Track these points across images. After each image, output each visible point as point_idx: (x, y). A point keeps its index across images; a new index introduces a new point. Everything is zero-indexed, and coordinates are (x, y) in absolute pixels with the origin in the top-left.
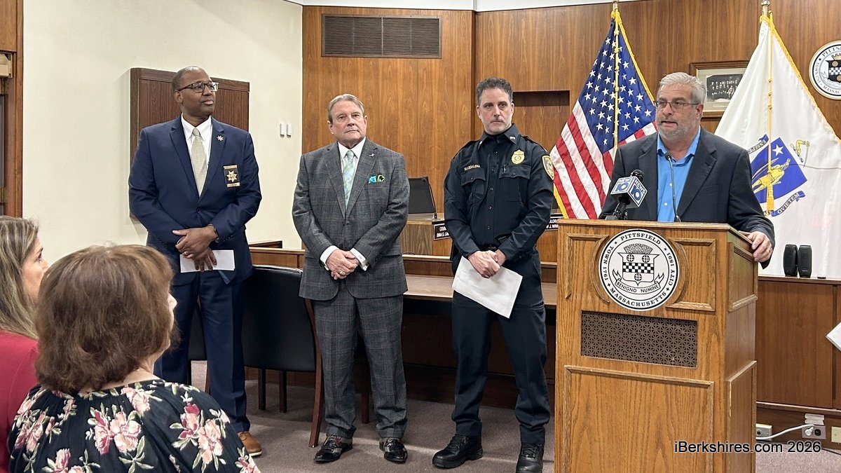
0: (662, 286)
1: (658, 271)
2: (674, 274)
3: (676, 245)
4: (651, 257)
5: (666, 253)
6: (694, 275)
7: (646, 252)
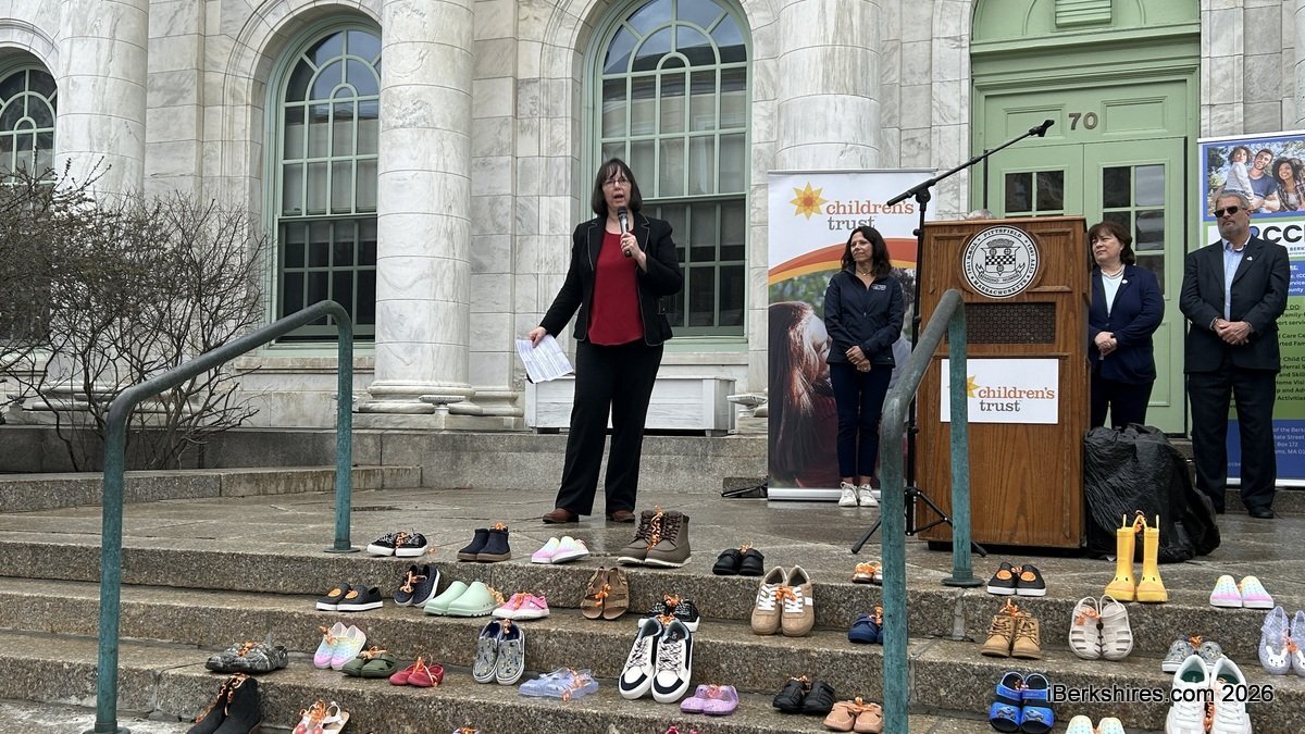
0: (1023, 274)
1: (1019, 261)
2: (1035, 263)
3: (1037, 236)
4: (1013, 250)
5: (1026, 244)
6: (1053, 262)
7: (1008, 246)
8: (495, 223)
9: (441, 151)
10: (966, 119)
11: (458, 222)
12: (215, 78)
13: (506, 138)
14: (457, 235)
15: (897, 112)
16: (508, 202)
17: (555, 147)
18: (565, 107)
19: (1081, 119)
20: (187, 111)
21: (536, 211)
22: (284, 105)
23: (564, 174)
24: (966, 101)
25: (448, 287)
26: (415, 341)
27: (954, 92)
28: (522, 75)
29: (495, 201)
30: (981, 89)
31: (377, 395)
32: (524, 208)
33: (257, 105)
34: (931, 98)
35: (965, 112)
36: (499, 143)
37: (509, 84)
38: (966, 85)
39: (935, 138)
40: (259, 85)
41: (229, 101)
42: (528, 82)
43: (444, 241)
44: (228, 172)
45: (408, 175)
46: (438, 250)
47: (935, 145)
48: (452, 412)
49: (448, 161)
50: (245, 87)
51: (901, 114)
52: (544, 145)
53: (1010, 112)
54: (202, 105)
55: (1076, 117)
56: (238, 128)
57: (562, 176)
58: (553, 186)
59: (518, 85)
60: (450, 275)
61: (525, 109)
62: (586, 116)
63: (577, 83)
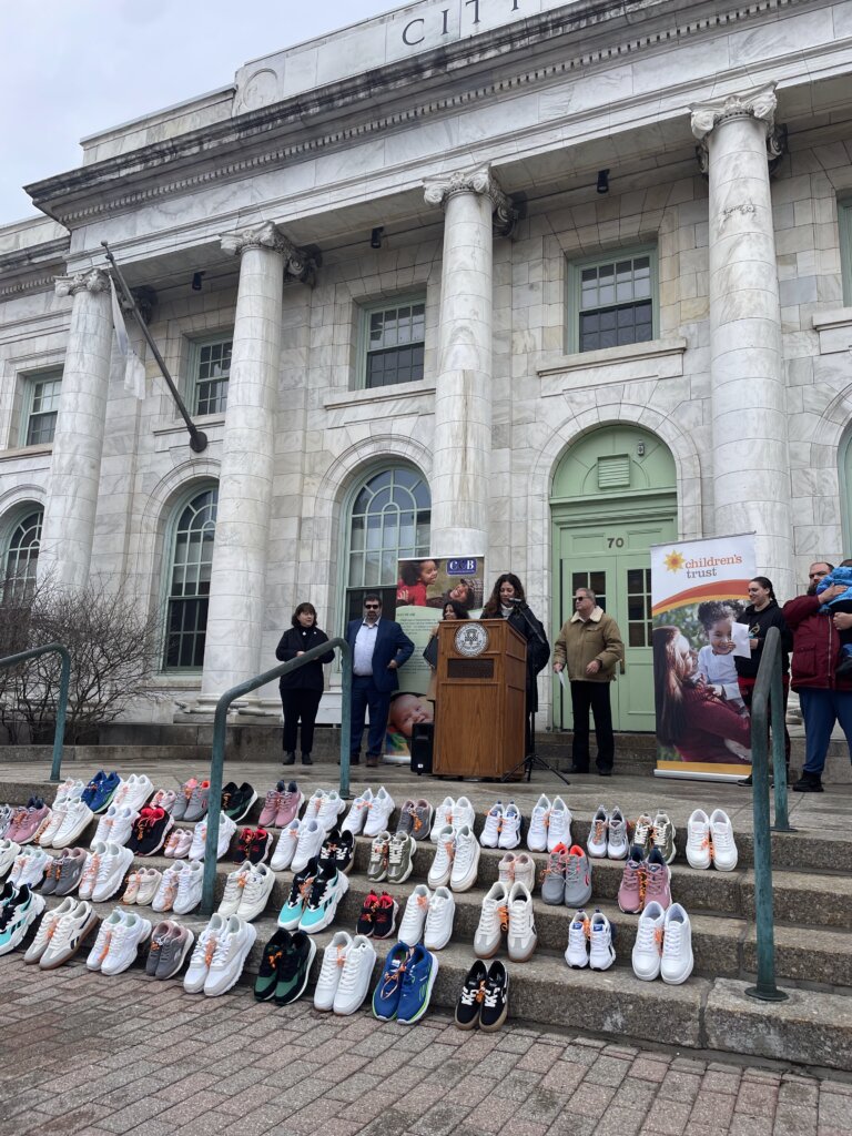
0: (481, 645)
1: (479, 639)
2: (486, 640)
4: (477, 634)
5: (483, 632)
8: (284, 600)
9: (246, 559)
10: (546, 541)
11: (255, 599)
12: (137, 517)
13: (292, 551)
14: (253, 608)
15: (507, 537)
16: (292, 587)
17: (321, 555)
18: (327, 533)
19: (614, 543)
20: (120, 537)
21: (307, 592)
22: (176, 532)
23: (324, 571)
24: (546, 531)
25: (245, 637)
26: (223, 671)
27: (540, 527)
28: (304, 515)
29: (284, 587)
30: (558, 524)
31: (202, 702)
32: (302, 591)
33: (160, 532)
34: (527, 530)
35: (546, 537)
36: (289, 554)
37: (295, 521)
38: (546, 522)
39: (529, 552)
40: (162, 521)
41: (144, 530)
42: (308, 519)
43: (245, 611)
44: (140, 571)
45: (226, 573)
46: (241, 616)
47: (529, 555)
48: (241, 713)
49: (250, 565)
50: (153, 522)
51: (510, 537)
52: (315, 555)
53: (575, 537)
54: (128, 532)
55: (612, 540)
56: (148, 546)
57: (324, 573)
58: (319, 578)
59: (301, 521)
60: (247, 631)
61: (305, 534)
62: (341, 539)
63: (335, 520)
